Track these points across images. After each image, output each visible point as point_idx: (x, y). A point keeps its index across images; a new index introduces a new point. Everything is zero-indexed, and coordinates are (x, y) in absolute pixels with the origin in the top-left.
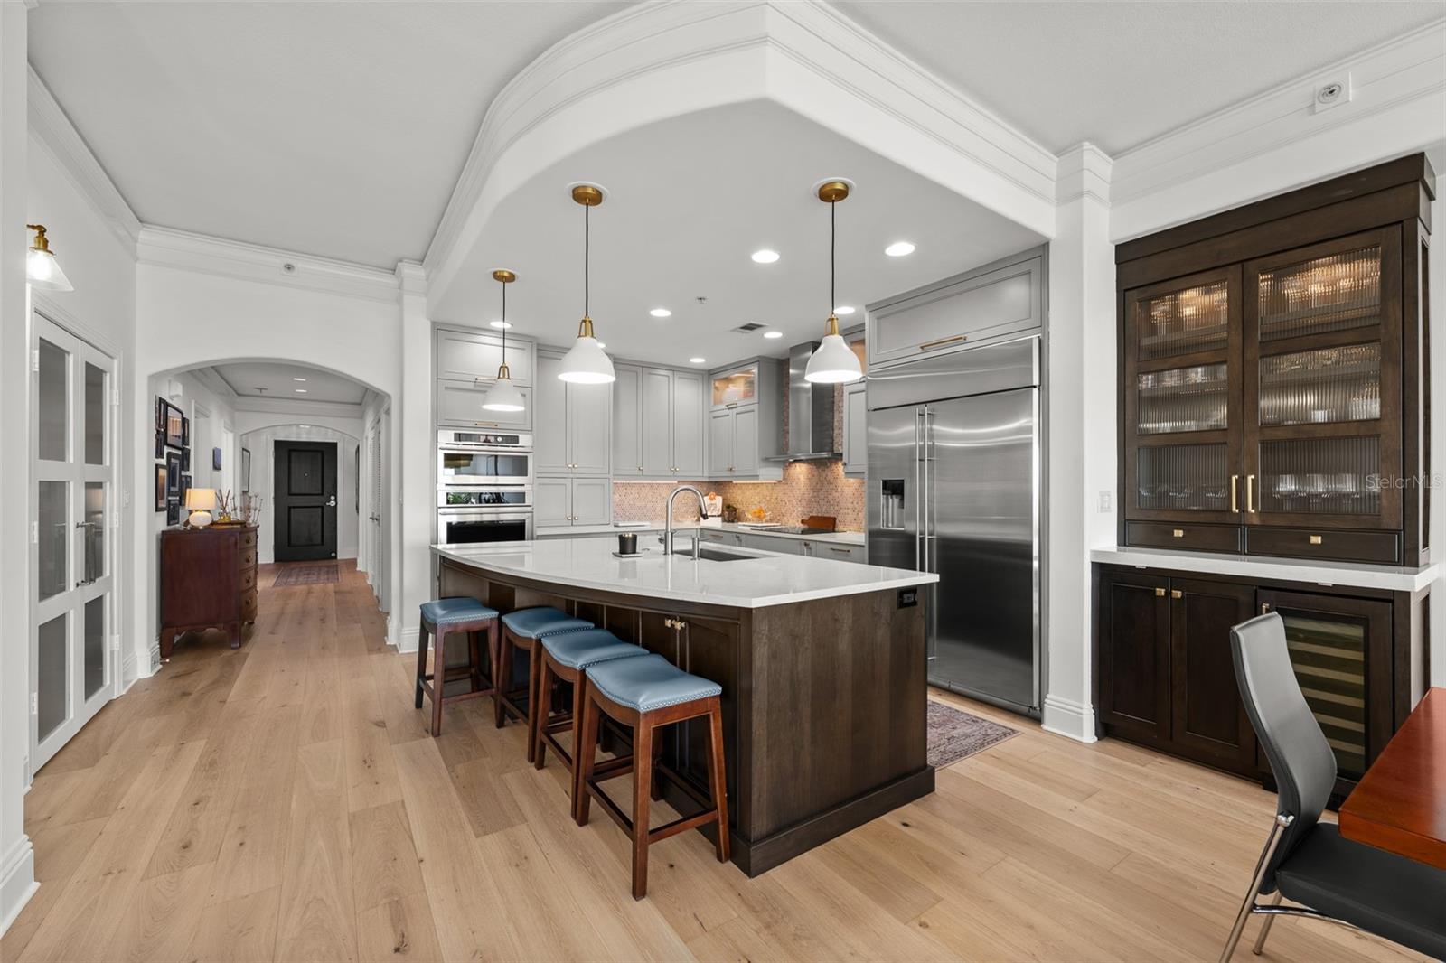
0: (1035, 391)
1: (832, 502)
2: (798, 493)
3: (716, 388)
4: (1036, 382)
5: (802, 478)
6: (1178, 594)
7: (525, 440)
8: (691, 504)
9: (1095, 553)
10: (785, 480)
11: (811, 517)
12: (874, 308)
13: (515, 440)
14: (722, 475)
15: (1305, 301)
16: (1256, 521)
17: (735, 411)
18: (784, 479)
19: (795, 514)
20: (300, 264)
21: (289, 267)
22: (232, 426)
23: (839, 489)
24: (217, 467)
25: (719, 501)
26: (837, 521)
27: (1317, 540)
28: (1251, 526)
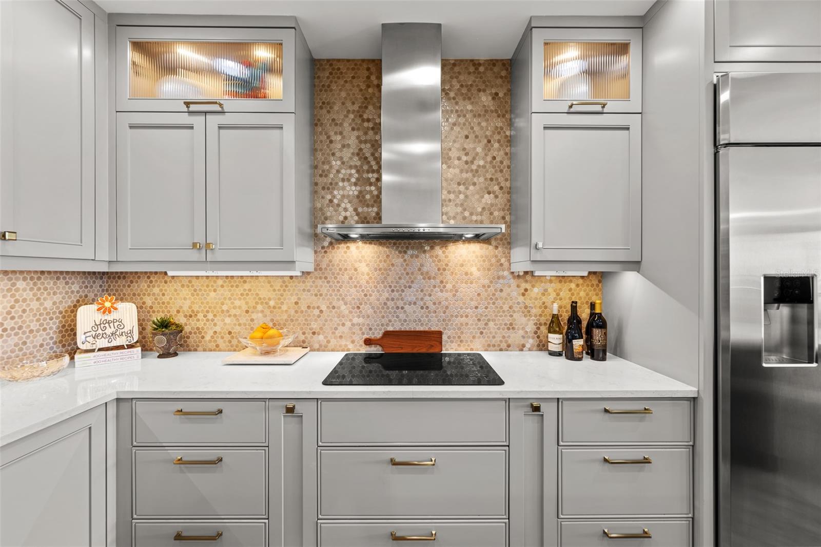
1: (432, 307)
2: (353, 294)
5: (363, 268)
10: (321, 271)
11: (387, 334)
18: (318, 267)
19: (345, 330)
23: (449, 286)
26: (444, 337)
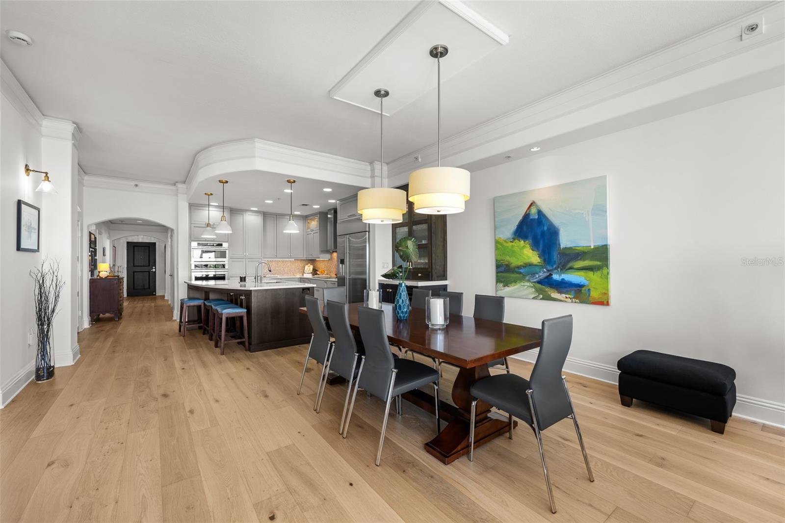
0: (367, 233)
2: (335, 264)
3: (308, 222)
4: (368, 230)
7: (225, 245)
8: (300, 268)
9: (379, 280)
10: (331, 259)
12: (341, 200)
13: (221, 245)
14: (310, 257)
16: (412, 270)
17: (314, 232)
20: (141, 184)
21: (136, 185)
22: (109, 237)
24: (104, 255)
25: (311, 267)
27: (420, 275)
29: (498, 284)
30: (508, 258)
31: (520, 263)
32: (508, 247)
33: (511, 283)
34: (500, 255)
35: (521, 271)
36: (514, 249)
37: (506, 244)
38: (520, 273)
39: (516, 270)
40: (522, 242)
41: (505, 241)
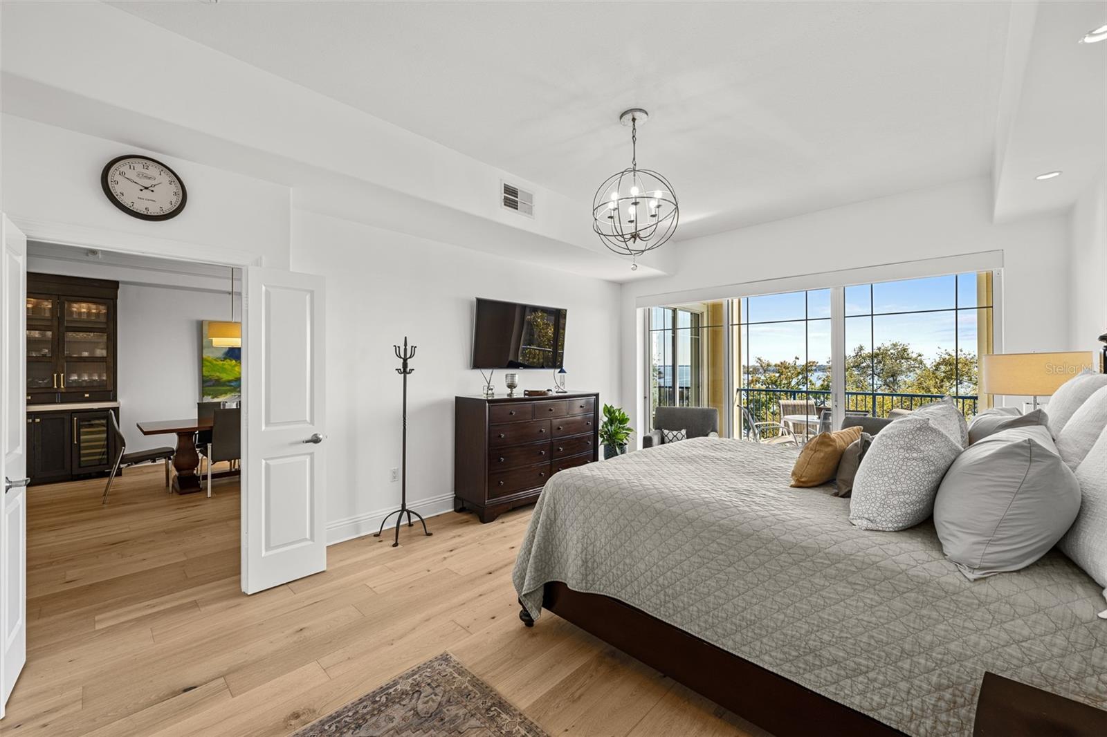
6: (38, 420)
15: (80, 314)
16: (63, 391)
27: (87, 395)
28: (62, 393)
29: (205, 397)
30: (218, 374)
31: (231, 378)
32: (217, 365)
33: (221, 394)
34: (209, 372)
35: (232, 384)
36: (225, 366)
37: (215, 362)
38: (232, 386)
39: (227, 383)
40: (234, 361)
41: (215, 360)
